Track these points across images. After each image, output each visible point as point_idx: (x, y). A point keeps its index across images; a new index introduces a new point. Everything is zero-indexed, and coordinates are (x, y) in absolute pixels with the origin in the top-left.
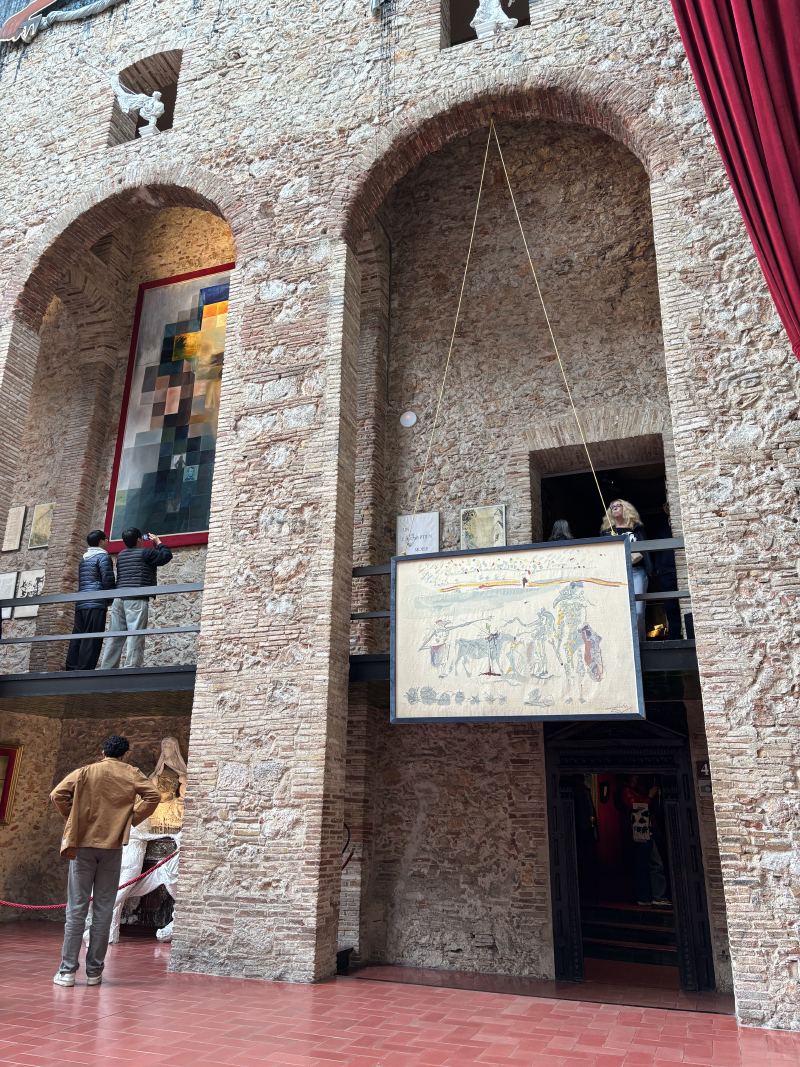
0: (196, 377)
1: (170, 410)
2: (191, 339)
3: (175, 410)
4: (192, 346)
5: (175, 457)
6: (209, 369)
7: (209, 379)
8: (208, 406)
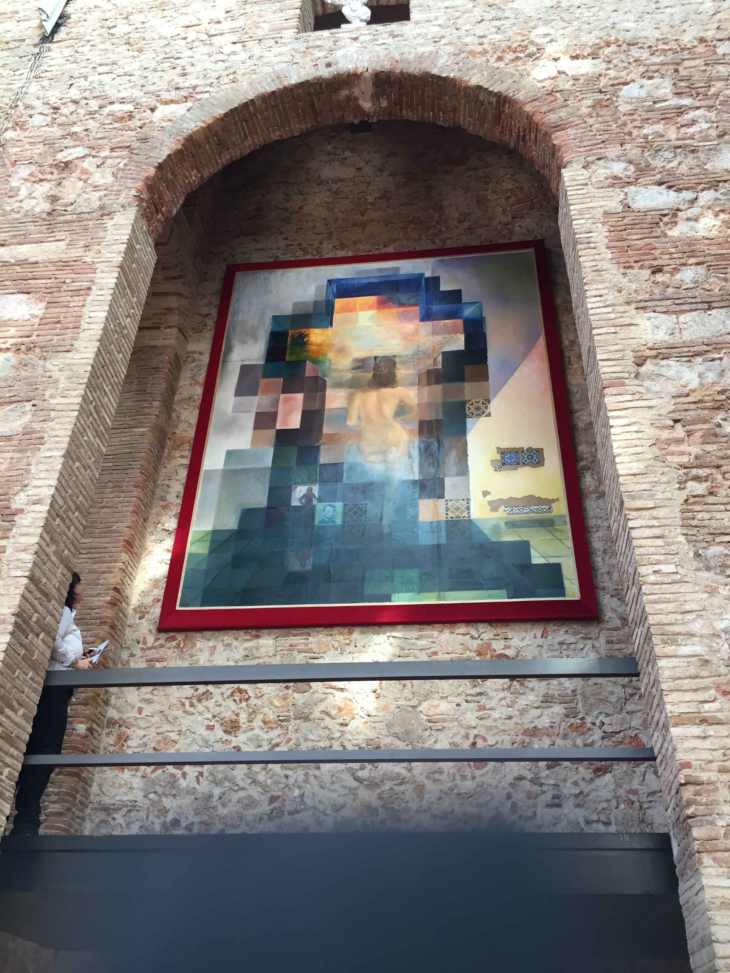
0: (328, 384)
1: (285, 422)
2: (317, 336)
3: (294, 424)
4: (320, 345)
5: (299, 488)
6: (349, 376)
7: (351, 388)
8: (352, 422)
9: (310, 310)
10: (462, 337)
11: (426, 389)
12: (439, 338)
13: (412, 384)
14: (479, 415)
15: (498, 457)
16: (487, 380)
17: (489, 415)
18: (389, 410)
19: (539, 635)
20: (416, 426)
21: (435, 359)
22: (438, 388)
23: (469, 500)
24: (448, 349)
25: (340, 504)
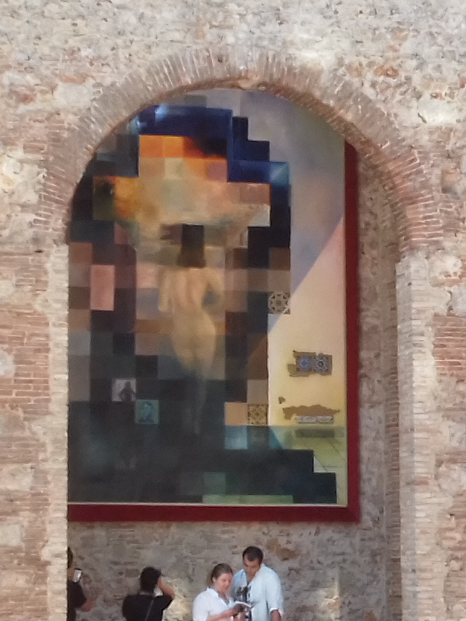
0: (138, 257)
1: (99, 303)
2: (124, 188)
3: (109, 304)
4: (127, 201)
5: (118, 381)
7: (161, 263)
8: (163, 308)
10: (267, 209)
11: (233, 274)
12: (244, 208)
13: (219, 266)
14: (279, 311)
15: (294, 361)
16: (289, 268)
17: (288, 312)
18: (198, 296)
19: (313, 532)
20: (222, 319)
21: (241, 236)
22: (243, 273)
23: (267, 406)
24: (254, 223)
25: (155, 403)
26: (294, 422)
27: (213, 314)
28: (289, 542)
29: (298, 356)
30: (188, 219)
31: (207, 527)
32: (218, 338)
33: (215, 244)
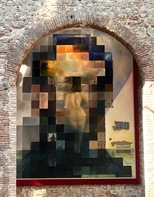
1: (42, 106)
2: (51, 64)
3: (46, 106)
4: (52, 69)
5: (50, 134)
6: (64, 85)
7: (65, 91)
8: (66, 107)
9: (47, 50)
10: (104, 69)
11: (91, 93)
12: (95, 70)
13: (86, 91)
14: (109, 107)
15: (115, 125)
16: (113, 91)
17: (113, 107)
18: (79, 102)
19: (123, 188)
20: (88, 111)
21: (95, 80)
22: (96, 94)
23: (105, 141)
24: (99, 75)
25: (64, 142)
26: (115, 147)
27: (84, 109)
28: (114, 192)
29: (116, 123)
30: (75, 74)
31: (84, 187)
32: (86, 117)
33: (85, 83)
